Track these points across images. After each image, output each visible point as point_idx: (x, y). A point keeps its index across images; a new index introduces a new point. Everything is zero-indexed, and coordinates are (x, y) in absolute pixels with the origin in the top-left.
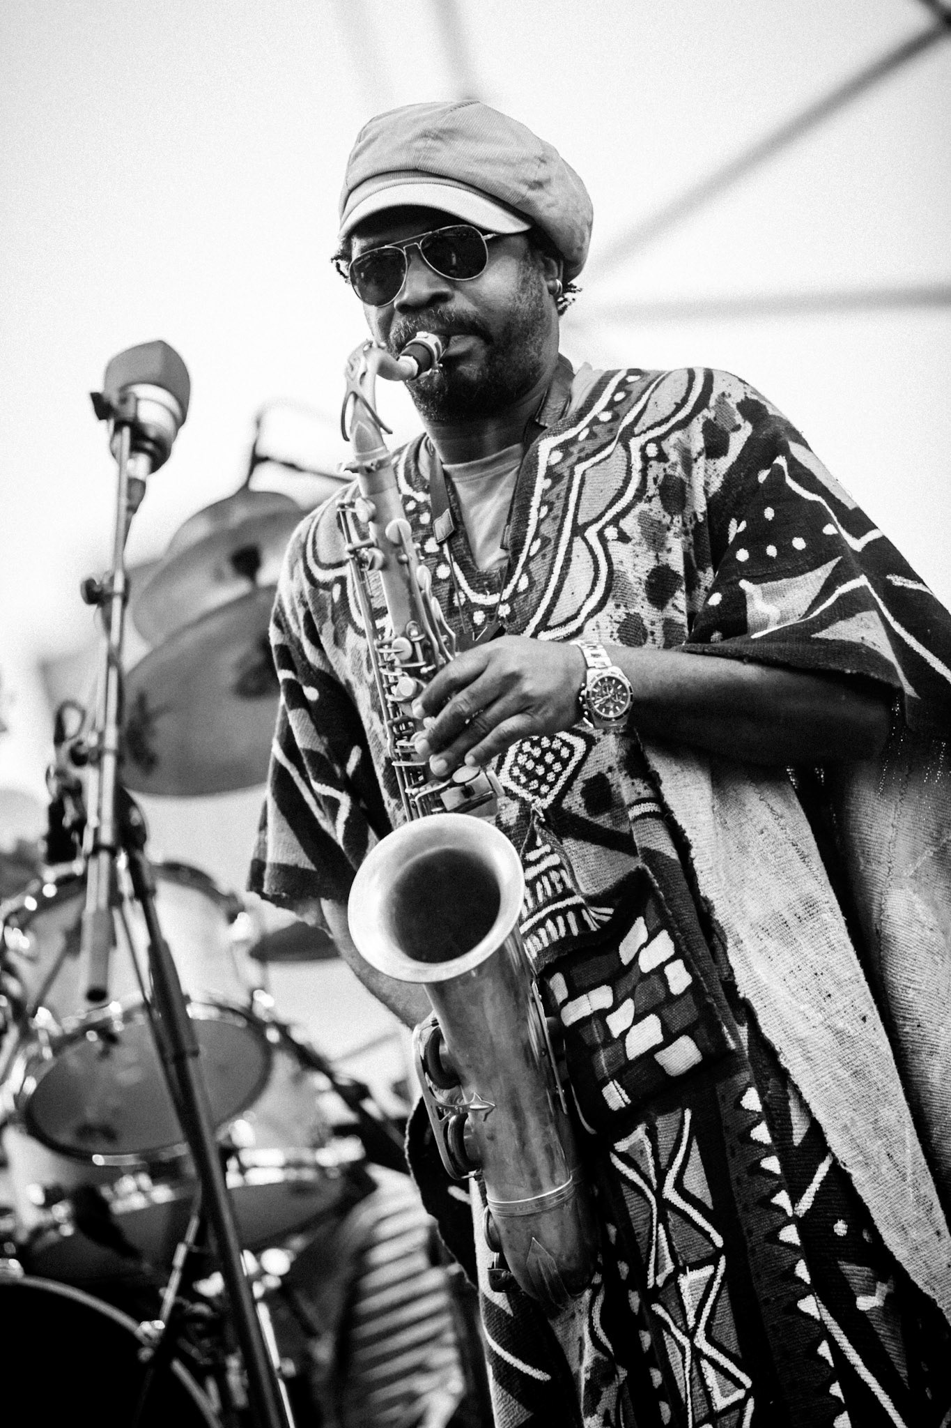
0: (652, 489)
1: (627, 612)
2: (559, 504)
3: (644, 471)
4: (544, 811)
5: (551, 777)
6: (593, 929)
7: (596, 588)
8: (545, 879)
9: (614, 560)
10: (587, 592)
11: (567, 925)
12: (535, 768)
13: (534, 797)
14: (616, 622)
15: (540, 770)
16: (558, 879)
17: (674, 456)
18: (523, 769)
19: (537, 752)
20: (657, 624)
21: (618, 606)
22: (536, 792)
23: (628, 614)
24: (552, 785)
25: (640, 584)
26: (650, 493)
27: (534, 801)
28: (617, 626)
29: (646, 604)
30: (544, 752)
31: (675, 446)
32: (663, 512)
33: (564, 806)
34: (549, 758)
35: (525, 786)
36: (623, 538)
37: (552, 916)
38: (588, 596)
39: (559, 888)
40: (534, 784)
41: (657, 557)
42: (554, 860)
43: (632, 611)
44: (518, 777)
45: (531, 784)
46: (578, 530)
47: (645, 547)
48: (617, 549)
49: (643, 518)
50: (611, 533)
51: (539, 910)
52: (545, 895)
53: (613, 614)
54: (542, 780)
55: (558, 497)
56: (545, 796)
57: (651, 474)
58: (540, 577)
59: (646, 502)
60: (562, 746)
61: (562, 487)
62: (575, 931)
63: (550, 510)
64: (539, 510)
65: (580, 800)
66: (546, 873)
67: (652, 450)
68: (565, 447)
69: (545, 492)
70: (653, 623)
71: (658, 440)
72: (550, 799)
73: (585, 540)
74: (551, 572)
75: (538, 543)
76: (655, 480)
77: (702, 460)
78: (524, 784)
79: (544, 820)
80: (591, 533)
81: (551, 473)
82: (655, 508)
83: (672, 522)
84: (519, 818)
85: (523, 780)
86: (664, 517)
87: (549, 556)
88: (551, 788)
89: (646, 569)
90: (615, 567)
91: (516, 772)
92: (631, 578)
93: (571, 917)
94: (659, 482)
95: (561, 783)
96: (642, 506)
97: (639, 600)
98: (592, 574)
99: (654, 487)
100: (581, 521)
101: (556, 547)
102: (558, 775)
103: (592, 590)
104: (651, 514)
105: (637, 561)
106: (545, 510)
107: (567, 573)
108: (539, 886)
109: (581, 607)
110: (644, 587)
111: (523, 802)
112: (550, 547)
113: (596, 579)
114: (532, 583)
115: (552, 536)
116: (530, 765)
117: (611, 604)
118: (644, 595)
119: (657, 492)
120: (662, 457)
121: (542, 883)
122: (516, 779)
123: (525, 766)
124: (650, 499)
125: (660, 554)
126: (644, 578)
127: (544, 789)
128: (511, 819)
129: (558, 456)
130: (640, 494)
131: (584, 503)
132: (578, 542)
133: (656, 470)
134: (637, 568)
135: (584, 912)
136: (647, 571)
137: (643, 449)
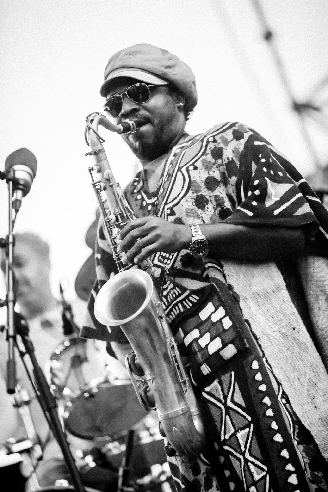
0: (208, 151)
2: (175, 163)
3: (207, 146)
4: (169, 270)
5: (170, 257)
7: (185, 187)
9: (192, 177)
11: (179, 308)
12: (166, 255)
13: (166, 265)
14: (193, 199)
15: (168, 255)
16: (173, 292)
17: (219, 141)
18: (162, 256)
20: (212, 197)
21: (193, 193)
22: (166, 264)
23: (198, 195)
24: (171, 260)
25: (203, 183)
26: (208, 153)
27: (165, 267)
29: (206, 190)
31: (220, 138)
32: (212, 158)
33: (175, 267)
36: (196, 168)
37: (174, 306)
38: (182, 190)
39: (174, 296)
40: (166, 261)
41: (209, 174)
42: (172, 286)
44: (161, 260)
45: (164, 261)
46: (180, 169)
47: (204, 170)
48: (193, 173)
49: (204, 161)
50: (191, 168)
51: (170, 305)
52: (171, 299)
53: (191, 195)
54: (168, 259)
55: (175, 161)
56: (169, 264)
58: (166, 187)
59: (205, 155)
62: (182, 310)
63: (172, 165)
64: (169, 166)
65: (180, 263)
66: (170, 291)
67: (211, 140)
68: (182, 148)
69: (172, 161)
70: (210, 197)
71: (213, 136)
72: (171, 265)
73: (181, 172)
74: (170, 184)
75: (167, 177)
76: (210, 148)
77: (233, 142)
79: (168, 273)
80: (184, 169)
81: (175, 155)
82: (209, 158)
83: (215, 162)
84: (161, 274)
86: (212, 160)
87: (170, 180)
88: (171, 261)
89: (204, 177)
90: (192, 179)
91: (160, 258)
92: (199, 181)
93: (180, 305)
94: (212, 149)
95: (174, 258)
96: (204, 157)
97: (202, 189)
98: (183, 183)
99: (209, 150)
100: (181, 166)
101: (172, 176)
102: (173, 256)
103: (183, 188)
104: (207, 159)
105: (200, 175)
107: (174, 184)
108: (168, 297)
109: (179, 194)
110: (204, 183)
111: (162, 268)
112: (170, 177)
114: (164, 190)
115: (171, 173)
116: (164, 254)
117: (190, 192)
118: (205, 186)
119: (210, 152)
120: (215, 141)
121: (169, 295)
124: (207, 155)
125: (209, 172)
126: (204, 180)
127: (169, 262)
128: (158, 275)
129: (179, 150)
131: (182, 161)
132: (179, 173)
133: (211, 145)
135: (184, 302)
136: (205, 178)
137: (208, 139)
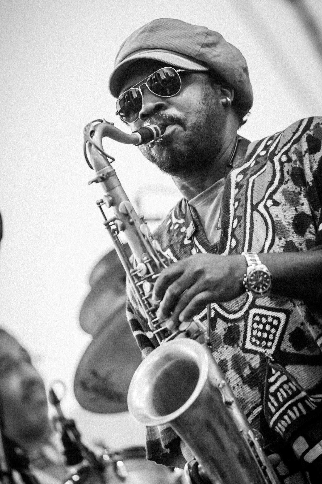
0: (287, 177)
1: (286, 240)
2: (243, 199)
3: (282, 170)
4: (272, 355)
5: (271, 337)
6: (313, 408)
7: (269, 234)
8: (281, 390)
9: (273, 216)
10: (265, 237)
11: (299, 410)
12: (262, 335)
13: (266, 350)
14: (281, 247)
15: (265, 335)
16: (288, 387)
17: (294, 157)
18: (256, 337)
19: (261, 327)
20: (303, 244)
21: (280, 239)
22: (266, 347)
23: (286, 241)
24: (273, 341)
25: (290, 225)
26: (286, 180)
27: (266, 352)
28: (282, 249)
29: (295, 235)
30: (264, 325)
31: (294, 153)
32: (295, 187)
33: (282, 349)
34: (268, 327)
35: (260, 345)
36: (276, 204)
37: (290, 407)
38: (266, 239)
39: (290, 392)
40: (264, 343)
41: (296, 210)
42: (284, 378)
43: (288, 240)
44: (255, 342)
45: (262, 344)
46: (254, 208)
47: (288, 206)
48: (274, 211)
49: (284, 192)
50: (270, 203)
51: (282, 406)
52: (283, 398)
53: (280, 243)
54: (267, 340)
55: (242, 195)
56: (270, 347)
57: (285, 170)
58: (241, 238)
59: (285, 184)
60: (273, 320)
61: (244, 190)
62: (304, 412)
63: (239, 203)
64: (234, 205)
65: (289, 344)
66: (281, 386)
67: (284, 159)
68: (244, 172)
69: (236, 195)
70: (301, 244)
71: (286, 153)
72: (274, 348)
73: (258, 211)
74: (245, 233)
75: (236, 221)
76: (288, 172)
77: (307, 155)
78: (259, 344)
79: (273, 360)
80: (261, 207)
81: (239, 186)
82: (290, 186)
83: (301, 190)
84: (261, 363)
85: (258, 343)
86: (296, 189)
87: (243, 226)
88: (273, 343)
89: (291, 217)
90: (274, 220)
91: (254, 340)
92: (284, 223)
93: (300, 405)
94: (290, 173)
95: (277, 338)
96: (283, 187)
97: (290, 233)
98: (265, 227)
99: (288, 175)
100: (254, 203)
101: (245, 219)
102: (275, 335)
103: (267, 235)
104: (288, 189)
105: (285, 214)
106: (237, 203)
107: (253, 231)
108: (279, 394)
109: (264, 246)
110: (292, 226)
111: (261, 354)
112: (242, 221)
113: (267, 229)
114: (237, 241)
115: (242, 214)
116: (259, 334)
117: (277, 239)
118: (293, 230)
119: (290, 178)
120: (289, 160)
121: (280, 392)
122: (255, 344)
123: (257, 336)
124: (287, 182)
125: (297, 208)
126: (291, 221)
127: (269, 344)
128: (256, 364)
129: (241, 177)
130: (282, 181)
131: (255, 194)
132: (256, 214)
133: (287, 167)
134: (286, 217)
135: (306, 401)
136: (292, 218)
137: (280, 160)
